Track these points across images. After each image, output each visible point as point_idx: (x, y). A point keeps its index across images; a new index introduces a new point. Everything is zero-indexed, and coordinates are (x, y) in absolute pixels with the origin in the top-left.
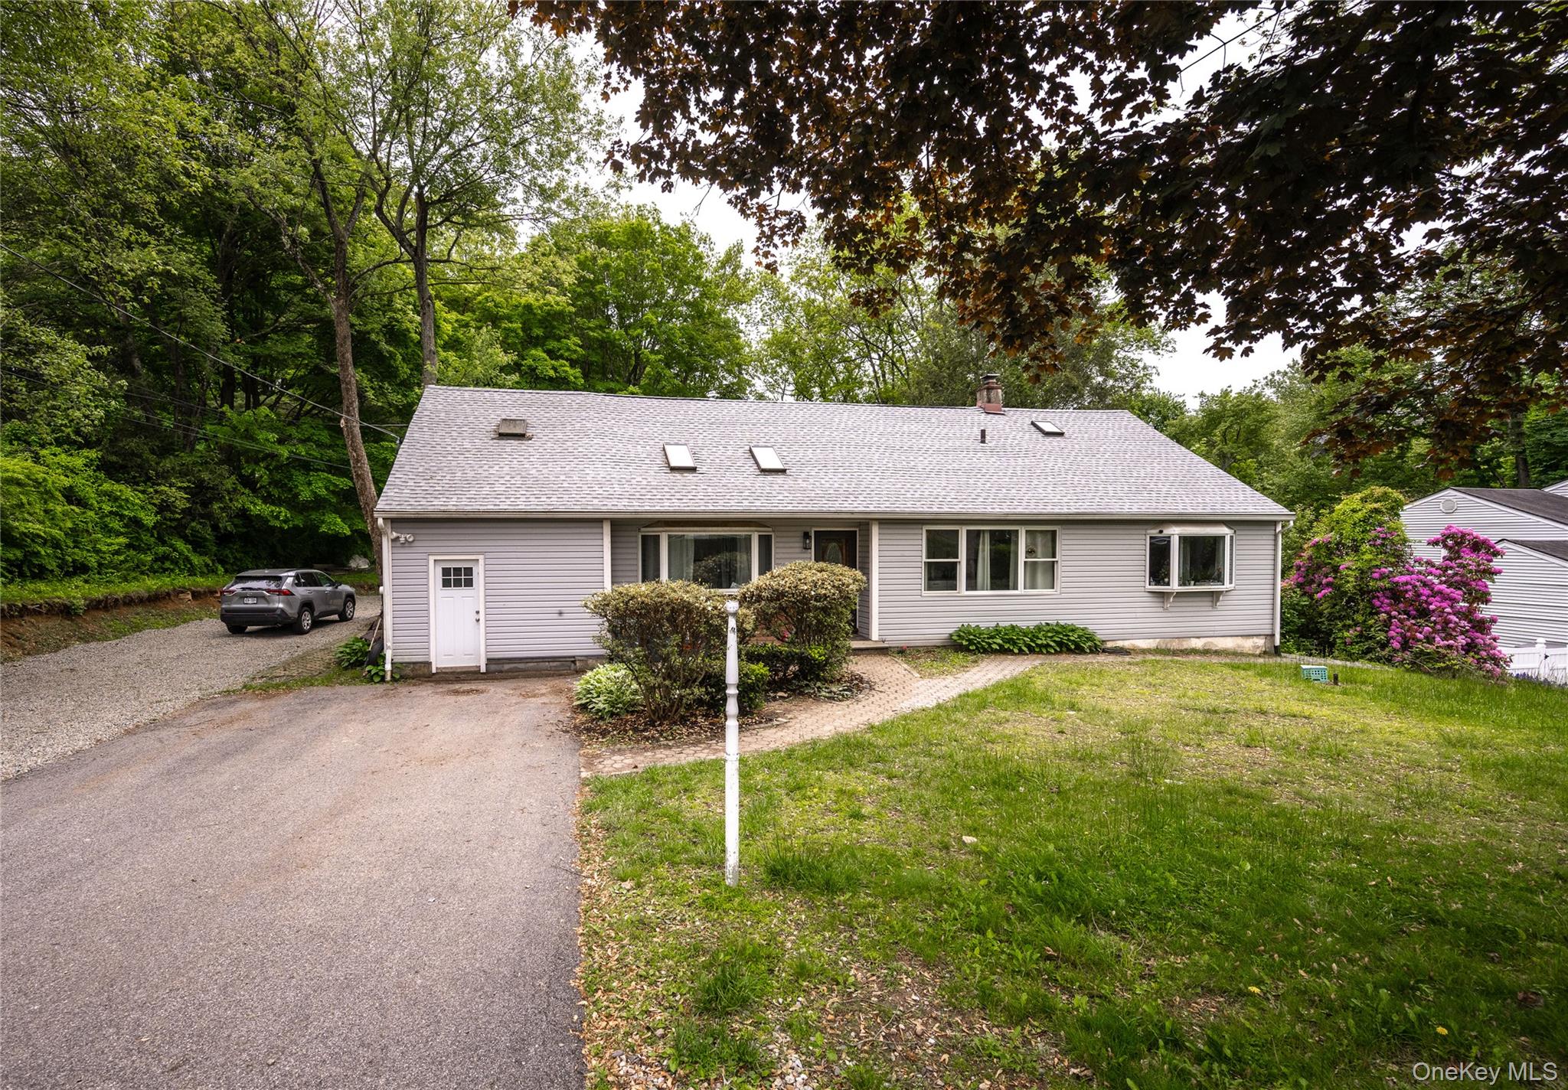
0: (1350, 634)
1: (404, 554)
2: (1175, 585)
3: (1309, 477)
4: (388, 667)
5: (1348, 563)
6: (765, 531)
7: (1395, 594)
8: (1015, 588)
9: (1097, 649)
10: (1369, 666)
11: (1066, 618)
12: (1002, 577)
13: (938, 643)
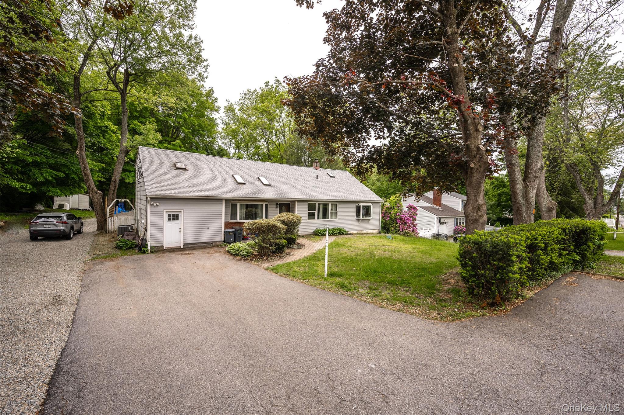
0: (393, 228)
1: (155, 210)
2: (361, 218)
3: (379, 187)
4: (149, 248)
5: (393, 212)
6: (267, 203)
7: (401, 219)
8: (328, 219)
9: (346, 234)
10: (396, 235)
11: (339, 226)
12: (325, 216)
13: (311, 234)
